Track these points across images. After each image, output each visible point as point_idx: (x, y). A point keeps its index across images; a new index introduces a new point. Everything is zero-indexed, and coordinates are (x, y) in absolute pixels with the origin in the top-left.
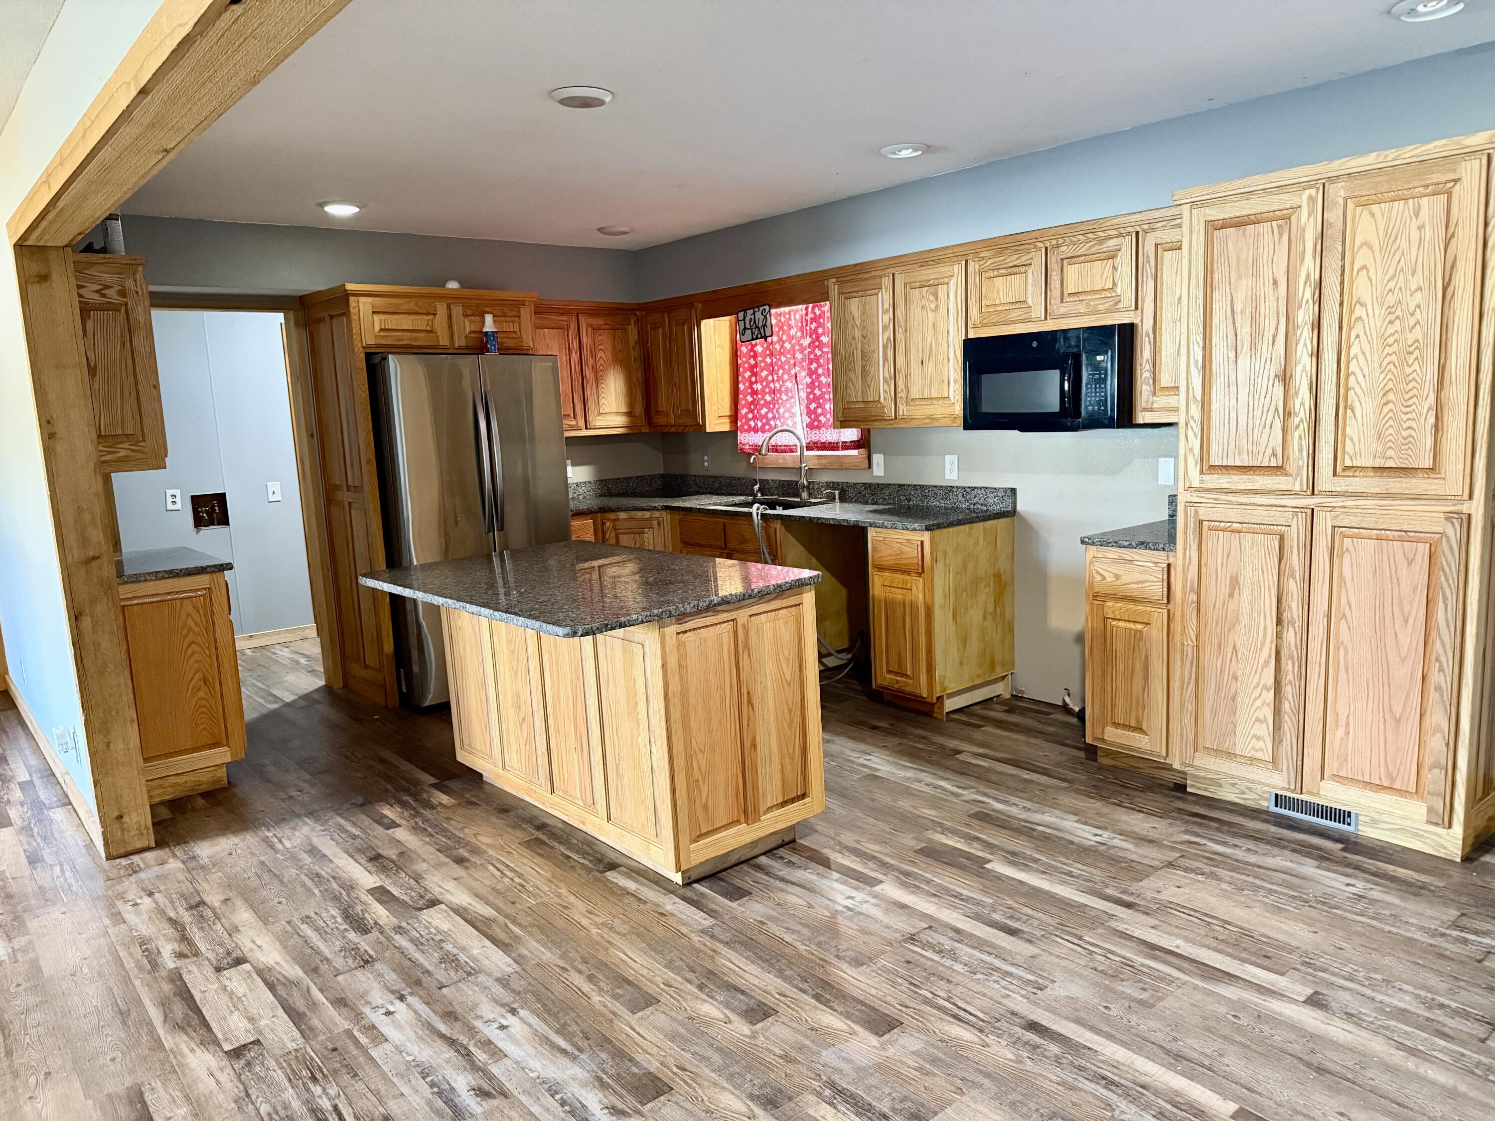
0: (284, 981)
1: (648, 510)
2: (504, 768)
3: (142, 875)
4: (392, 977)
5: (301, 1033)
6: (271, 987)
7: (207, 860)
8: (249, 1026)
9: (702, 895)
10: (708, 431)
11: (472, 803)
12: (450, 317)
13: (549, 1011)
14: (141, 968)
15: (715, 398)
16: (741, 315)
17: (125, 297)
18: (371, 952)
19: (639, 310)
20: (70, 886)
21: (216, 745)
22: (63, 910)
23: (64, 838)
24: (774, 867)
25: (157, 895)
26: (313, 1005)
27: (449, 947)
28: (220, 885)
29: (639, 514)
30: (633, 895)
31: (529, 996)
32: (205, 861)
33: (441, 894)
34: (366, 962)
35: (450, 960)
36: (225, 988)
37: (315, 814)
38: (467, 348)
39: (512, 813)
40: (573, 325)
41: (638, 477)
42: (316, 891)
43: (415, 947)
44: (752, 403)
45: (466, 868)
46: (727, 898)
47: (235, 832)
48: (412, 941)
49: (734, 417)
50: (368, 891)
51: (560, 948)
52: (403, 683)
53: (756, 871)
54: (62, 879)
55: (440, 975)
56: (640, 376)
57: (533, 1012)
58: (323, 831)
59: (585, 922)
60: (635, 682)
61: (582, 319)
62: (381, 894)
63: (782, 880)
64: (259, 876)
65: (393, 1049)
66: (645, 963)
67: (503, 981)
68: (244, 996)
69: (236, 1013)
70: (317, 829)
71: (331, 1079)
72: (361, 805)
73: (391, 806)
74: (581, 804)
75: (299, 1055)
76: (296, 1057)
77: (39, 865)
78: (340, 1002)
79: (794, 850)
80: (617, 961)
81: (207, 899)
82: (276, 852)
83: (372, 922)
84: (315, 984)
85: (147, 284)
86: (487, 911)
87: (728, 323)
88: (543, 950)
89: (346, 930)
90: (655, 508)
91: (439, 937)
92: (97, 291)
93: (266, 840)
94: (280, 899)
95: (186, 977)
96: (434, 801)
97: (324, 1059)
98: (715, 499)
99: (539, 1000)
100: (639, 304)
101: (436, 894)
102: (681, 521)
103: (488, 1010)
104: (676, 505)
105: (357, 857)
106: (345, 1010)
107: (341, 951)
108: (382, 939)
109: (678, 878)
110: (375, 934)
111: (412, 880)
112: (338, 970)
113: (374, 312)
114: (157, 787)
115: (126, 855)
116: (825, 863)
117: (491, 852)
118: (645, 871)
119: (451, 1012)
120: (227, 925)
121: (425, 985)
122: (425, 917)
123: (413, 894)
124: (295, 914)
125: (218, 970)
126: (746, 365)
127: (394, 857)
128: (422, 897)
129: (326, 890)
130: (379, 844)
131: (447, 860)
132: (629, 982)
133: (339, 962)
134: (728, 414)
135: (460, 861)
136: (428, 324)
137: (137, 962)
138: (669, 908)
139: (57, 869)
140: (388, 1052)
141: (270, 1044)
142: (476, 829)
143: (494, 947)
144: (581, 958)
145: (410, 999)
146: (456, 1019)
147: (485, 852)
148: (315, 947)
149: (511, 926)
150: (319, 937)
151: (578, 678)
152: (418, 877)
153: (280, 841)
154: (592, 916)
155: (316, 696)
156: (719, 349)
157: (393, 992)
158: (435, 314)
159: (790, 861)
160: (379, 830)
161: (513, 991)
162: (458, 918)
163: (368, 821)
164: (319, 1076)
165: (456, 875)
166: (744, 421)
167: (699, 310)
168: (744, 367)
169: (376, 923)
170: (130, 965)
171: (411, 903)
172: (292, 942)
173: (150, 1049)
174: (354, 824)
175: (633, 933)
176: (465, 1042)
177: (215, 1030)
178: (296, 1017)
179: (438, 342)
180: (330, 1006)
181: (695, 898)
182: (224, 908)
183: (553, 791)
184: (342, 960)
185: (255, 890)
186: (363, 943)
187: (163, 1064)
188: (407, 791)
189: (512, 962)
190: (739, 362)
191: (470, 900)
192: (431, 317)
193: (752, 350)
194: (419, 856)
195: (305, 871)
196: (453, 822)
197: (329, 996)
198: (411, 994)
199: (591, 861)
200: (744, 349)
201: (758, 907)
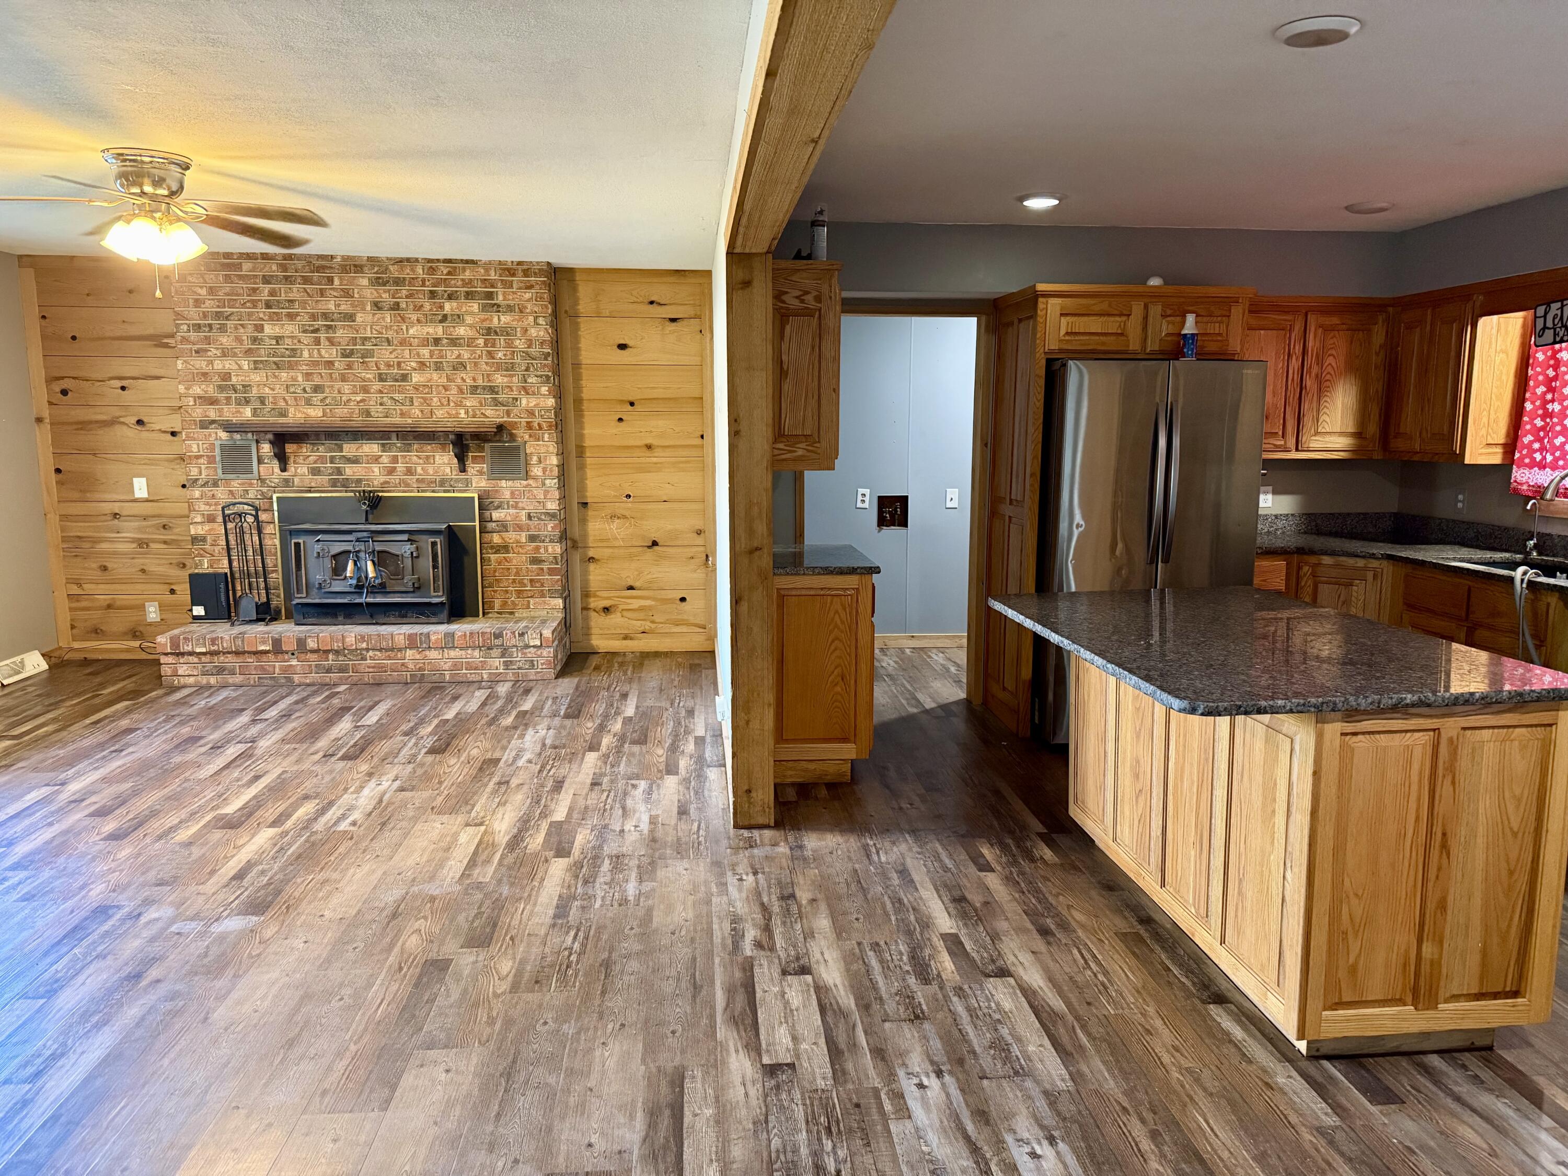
0: (836, 1007)
1: (1364, 557)
2: (1114, 840)
3: (756, 851)
4: (936, 1044)
5: (834, 1073)
6: (823, 1009)
7: (811, 853)
8: (791, 1045)
9: (1331, 1078)
10: (1467, 461)
11: (1076, 868)
12: (1146, 318)
13: (1092, 1157)
14: (724, 946)
15: (1485, 420)
16: (1541, 310)
17: (820, 302)
18: (924, 1007)
19: (1393, 306)
20: (699, 843)
21: (845, 740)
22: (687, 866)
23: (710, 797)
24: (1449, 1077)
25: (760, 876)
26: (854, 1045)
27: (1005, 1032)
28: (813, 882)
29: (1351, 561)
30: (1236, 1045)
31: (1075, 1127)
32: (808, 853)
33: (1014, 965)
34: (917, 1017)
35: (1000, 1047)
36: (783, 994)
37: (917, 834)
38: (1161, 352)
39: (1116, 893)
40: (1298, 327)
41: (1359, 514)
42: (893, 918)
43: (969, 1018)
44: (1543, 428)
45: (1049, 943)
46: (1365, 1095)
47: (842, 832)
48: (969, 1009)
49: (1510, 447)
50: (941, 935)
51: (1126, 1079)
52: (1037, 713)
53: (1420, 1073)
54: (695, 836)
55: (987, 1061)
56: (1380, 389)
57: (1075, 1150)
58: (919, 854)
59: (1166, 1059)
60: (1275, 784)
61: (1312, 318)
62: (953, 943)
63: (1458, 1099)
64: (848, 884)
65: (913, 1131)
66: (1229, 1143)
67: (1051, 1097)
68: (797, 1010)
69: (785, 1025)
70: (914, 850)
71: (844, 1137)
72: (963, 836)
73: (992, 845)
74: (1193, 911)
75: (824, 1096)
76: (821, 1098)
77: (684, 817)
78: (879, 1053)
79: (1487, 1062)
80: (1193, 1125)
81: (798, 894)
82: (870, 864)
83: (935, 972)
84: (862, 1022)
85: (841, 290)
86: (1057, 1004)
87: (1520, 322)
88: (1106, 1074)
89: (907, 971)
90: (1373, 556)
91: (997, 1016)
92: (797, 297)
93: (866, 847)
94: (859, 916)
95: (757, 970)
96: (1037, 854)
97: (845, 1112)
98: (1465, 552)
99: (1085, 1138)
100: (1394, 299)
101: (1008, 962)
102: (1406, 576)
103: (1024, 1126)
104: (1403, 554)
105: (942, 893)
106: (880, 1064)
107: (896, 994)
108: (940, 996)
109: (1302, 1046)
110: (934, 987)
111: (988, 938)
112: (888, 1015)
113: (1062, 315)
114: (790, 769)
115: (750, 827)
116: (1535, 1098)
117: (1080, 933)
118: (1260, 1019)
119: (984, 1112)
120: (806, 926)
121: (967, 1067)
122: (989, 986)
123: (985, 955)
124: (867, 937)
125: (784, 973)
126: (1541, 378)
127: (978, 905)
128: (993, 961)
129: (903, 920)
130: (968, 885)
131: (1031, 927)
132: (1202, 1161)
133: (891, 1006)
134: (1502, 441)
135: (1044, 932)
136: (1120, 326)
137: (723, 939)
138: (1281, 1080)
139: (696, 825)
140: (907, 1132)
141: (803, 1074)
142: (1071, 901)
143: (1053, 1050)
144: (1150, 1103)
145: (947, 1078)
146: (987, 1123)
147: (1074, 931)
148: (874, 981)
149: (1079, 1031)
150: (881, 970)
151: (1207, 760)
152: (995, 937)
153: (878, 853)
154: (1177, 1055)
155: (954, 708)
156: (1502, 356)
157: (932, 1062)
158: (1129, 315)
159: (1476, 1077)
160: (972, 869)
161: (1059, 1114)
162: (1023, 999)
163: (964, 856)
164: (834, 1129)
165: (1035, 949)
166: (1525, 452)
167: (1478, 304)
168: (1536, 380)
169: (939, 975)
170: (717, 940)
171: (980, 965)
172: (855, 967)
173: (704, 1034)
174: (951, 856)
175: (1224, 1097)
176: (988, 1156)
177: (762, 1037)
178: (835, 1053)
179: (1128, 346)
180: (868, 1053)
181: (1320, 1079)
182: (809, 908)
183: (1163, 885)
184: (894, 1005)
185: (840, 898)
186: (919, 993)
187: (709, 1055)
188: (1011, 833)
189: (1067, 1077)
190: (1530, 372)
191: (1041, 983)
192: (1124, 318)
193: (1553, 356)
194: (1003, 912)
195: (889, 892)
196: (1050, 884)
197: (871, 1041)
198: (951, 1073)
199: (1194, 984)
200: (1540, 356)
201: (1409, 1125)
